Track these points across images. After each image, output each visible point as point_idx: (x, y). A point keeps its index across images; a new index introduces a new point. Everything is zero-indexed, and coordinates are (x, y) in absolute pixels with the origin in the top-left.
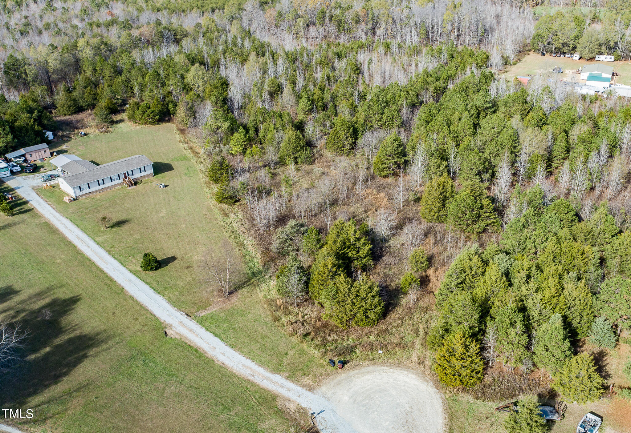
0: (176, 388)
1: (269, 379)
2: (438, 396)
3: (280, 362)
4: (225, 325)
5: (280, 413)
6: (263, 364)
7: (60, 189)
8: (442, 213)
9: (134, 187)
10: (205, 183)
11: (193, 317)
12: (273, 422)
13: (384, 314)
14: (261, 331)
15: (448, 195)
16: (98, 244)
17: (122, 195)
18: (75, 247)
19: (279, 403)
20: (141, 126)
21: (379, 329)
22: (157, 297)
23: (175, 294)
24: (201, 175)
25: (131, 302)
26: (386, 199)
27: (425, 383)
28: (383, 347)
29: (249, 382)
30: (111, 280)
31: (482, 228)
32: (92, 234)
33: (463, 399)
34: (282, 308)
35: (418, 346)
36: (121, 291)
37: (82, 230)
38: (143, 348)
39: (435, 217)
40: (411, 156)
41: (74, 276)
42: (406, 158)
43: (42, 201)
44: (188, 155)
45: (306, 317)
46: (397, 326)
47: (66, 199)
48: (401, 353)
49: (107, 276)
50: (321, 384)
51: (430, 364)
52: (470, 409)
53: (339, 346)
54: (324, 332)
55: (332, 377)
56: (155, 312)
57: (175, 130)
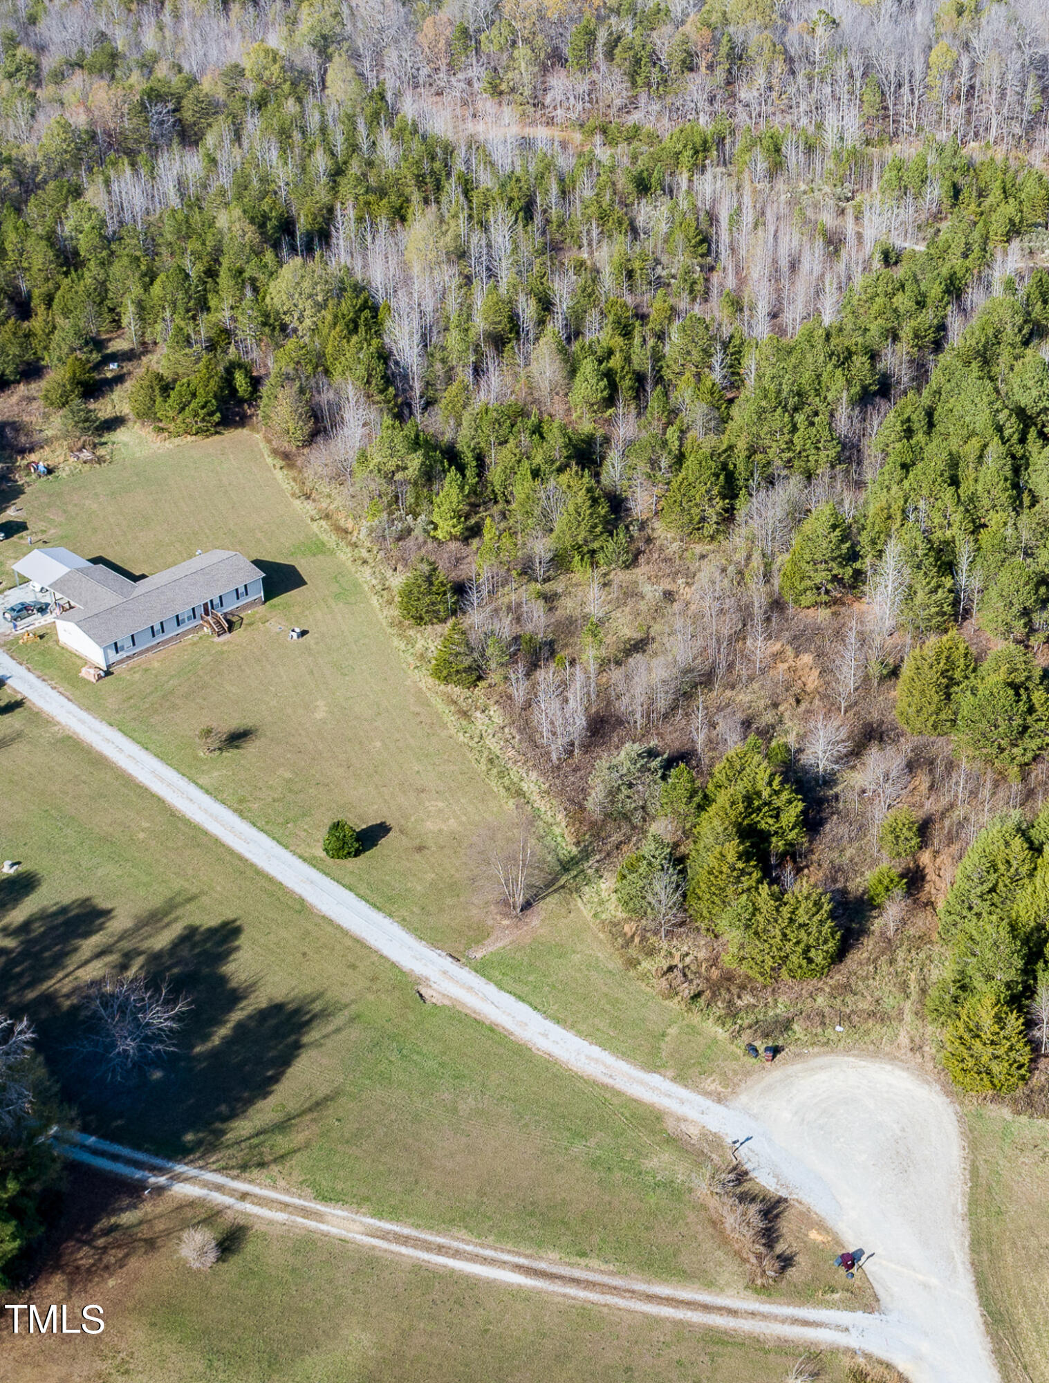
0: (475, 1099)
1: (642, 1083)
2: (950, 1110)
3: (655, 1051)
4: (531, 978)
5: (676, 1142)
6: (624, 1055)
7: (57, 641)
8: (943, 716)
9: (227, 636)
10: (392, 625)
11: (463, 960)
12: (666, 1157)
13: (840, 955)
14: (605, 989)
15: (958, 675)
16: (207, 792)
17: (209, 658)
18: (160, 800)
19: (670, 1124)
20: (177, 441)
21: (831, 982)
22: (378, 917)
23: (412, 912)
24: (374, 601)
25: (329, 929)
26: (816, 673)
27: (926, 1086)
28: (845, 1018)
29: (605, 1087)
30: (271, 880)
31: (1030, 755)
32: (188, 768)
33: (994, 1114)
34: (637, 940)
35: (908, 1017)
36: (301, 907)
37: (157, 756)
38: (388, 1026)
39: (929, 724)
40: (868, 561)
41: (190, 872)
42: (857, 565)
43: (31, 677)
44: (324, 537)
45: (688, 960)
46: (867, 978)
47: (89, 674)
48: (878, 1030)
49: (259, 873)
50: (738, 1090)
51: (934, 1051)
52: (1006, 1131)
53: (761, 1017)
54: (728, 990)
55: (755, 1077)
56: (386, 951)
57: (266, 452)
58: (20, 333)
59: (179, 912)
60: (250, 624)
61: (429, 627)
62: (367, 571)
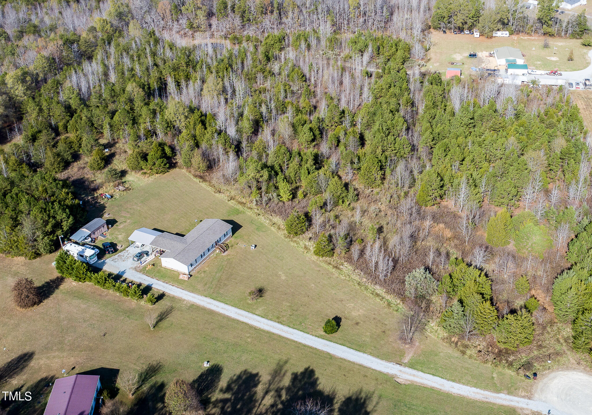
1: (499, 398)
3: (494, 385)
6: (485, 388)
7: (163, 266)
9: (226, 253)
10: (286, 237)
11: (403, 364)
14: (460, 365)
16: (262, 317)
17: (225, 263)
19: (519, 411)
20: (153, 177)
22: (361, 354)
23: (372, 350)
24: (273, 229)
25: (347, 363)
29: (487, 402)
30: (311, 348)
32: (248, 309)
34: (459, 343)
35: (568, 352)
36: (331, 357)
38: (394, 397)
41: (278, 351)
44: (237, 207)
47: (186, 278)
48: (562, 359)
49: (305, 346)
50: (532, 393)
54: (503, 355)
55: (534, 387)
56: (374, 367)
57: (192, 177)
58: (68, 142)
59: (285, 368)
60: (232, 246)
61: (301, 236)
62: (261, 217)
